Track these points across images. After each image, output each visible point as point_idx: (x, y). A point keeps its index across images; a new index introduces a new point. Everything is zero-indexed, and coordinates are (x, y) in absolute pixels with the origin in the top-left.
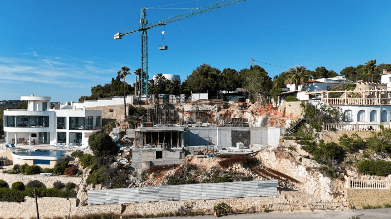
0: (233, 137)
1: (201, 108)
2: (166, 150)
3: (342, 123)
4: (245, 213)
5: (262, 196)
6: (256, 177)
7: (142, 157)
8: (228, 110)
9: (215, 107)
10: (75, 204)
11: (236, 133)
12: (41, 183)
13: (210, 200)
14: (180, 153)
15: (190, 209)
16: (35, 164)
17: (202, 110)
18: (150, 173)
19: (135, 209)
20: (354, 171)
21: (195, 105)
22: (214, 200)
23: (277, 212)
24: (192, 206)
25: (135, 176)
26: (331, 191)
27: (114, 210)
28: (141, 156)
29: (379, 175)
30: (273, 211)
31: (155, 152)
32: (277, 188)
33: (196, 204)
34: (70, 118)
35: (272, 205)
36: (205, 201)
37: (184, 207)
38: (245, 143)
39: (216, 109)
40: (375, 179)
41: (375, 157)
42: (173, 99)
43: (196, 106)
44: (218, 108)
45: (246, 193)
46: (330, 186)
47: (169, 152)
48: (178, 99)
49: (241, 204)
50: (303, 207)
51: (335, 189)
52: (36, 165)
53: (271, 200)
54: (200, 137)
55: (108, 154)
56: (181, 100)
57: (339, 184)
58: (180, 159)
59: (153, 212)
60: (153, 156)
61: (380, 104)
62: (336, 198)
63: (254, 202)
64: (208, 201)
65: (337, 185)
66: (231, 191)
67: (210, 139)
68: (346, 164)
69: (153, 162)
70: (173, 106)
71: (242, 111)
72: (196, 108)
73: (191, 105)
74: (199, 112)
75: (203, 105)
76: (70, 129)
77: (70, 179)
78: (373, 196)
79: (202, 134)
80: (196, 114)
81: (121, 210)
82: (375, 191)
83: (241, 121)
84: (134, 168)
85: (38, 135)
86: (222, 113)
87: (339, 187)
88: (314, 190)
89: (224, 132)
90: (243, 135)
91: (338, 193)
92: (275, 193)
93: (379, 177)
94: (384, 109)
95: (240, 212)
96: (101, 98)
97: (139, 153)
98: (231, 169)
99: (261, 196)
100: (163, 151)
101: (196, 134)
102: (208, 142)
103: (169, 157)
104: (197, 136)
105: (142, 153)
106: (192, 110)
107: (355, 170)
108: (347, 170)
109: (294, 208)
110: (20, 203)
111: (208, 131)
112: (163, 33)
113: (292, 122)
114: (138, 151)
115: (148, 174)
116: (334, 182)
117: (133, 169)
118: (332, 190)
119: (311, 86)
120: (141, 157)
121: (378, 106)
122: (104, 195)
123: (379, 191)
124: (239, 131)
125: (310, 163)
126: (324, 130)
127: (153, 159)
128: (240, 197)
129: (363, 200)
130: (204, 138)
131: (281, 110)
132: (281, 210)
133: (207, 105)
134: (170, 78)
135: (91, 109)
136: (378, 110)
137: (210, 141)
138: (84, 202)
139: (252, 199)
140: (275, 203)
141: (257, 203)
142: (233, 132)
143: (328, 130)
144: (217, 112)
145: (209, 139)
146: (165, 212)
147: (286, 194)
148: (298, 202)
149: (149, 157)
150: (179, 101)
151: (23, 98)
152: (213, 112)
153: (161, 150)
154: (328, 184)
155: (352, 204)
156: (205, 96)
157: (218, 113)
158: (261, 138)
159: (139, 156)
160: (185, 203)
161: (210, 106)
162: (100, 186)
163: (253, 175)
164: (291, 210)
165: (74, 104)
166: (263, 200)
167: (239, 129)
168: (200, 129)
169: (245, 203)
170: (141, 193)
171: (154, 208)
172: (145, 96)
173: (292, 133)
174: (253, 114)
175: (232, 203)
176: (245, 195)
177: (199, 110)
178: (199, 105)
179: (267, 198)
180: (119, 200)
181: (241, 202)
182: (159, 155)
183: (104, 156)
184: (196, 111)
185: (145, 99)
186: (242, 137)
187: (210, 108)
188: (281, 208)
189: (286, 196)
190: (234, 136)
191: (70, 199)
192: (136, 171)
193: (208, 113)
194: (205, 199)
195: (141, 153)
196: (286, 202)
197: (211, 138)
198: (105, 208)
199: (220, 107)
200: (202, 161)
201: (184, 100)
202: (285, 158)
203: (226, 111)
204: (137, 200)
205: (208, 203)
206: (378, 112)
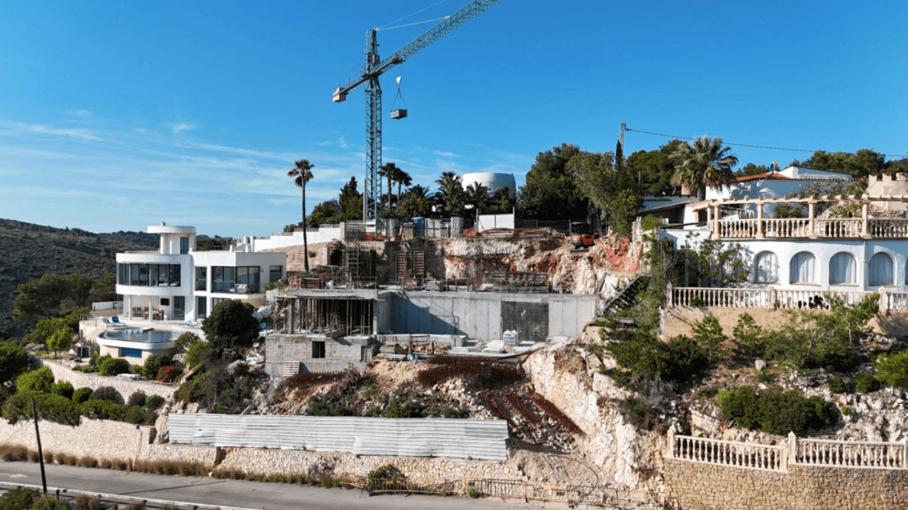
0: (506, 317)
1: (487, 250)
2: (333, 340)
3: (749, 287)
4: (431, 494)
5: (473, 457)
6: (478, 411)
7: (285, 353)
8: (550, 255)
9: (521, 247)
10: (148, 437)
11: (512, 308)
12: (117, 393)
13: (368, 455)
14: (363, 348)
15: (330, 472)
16: (122, 356)
17: (489, 253)
18: (292, 387)
19: (237, 459)
20: (709, 415)
21: (473, 242)
22: (376, 458)
23: (496, 499)
24: (334, 466)
25: (263, 392)
26: (634, 461)
27: (204, 457)
28: (283, 350)
29: (771, 433)
30: (489, 495)
31: (311, 342)
32: (504, 442)
33: (341, 462)
34: (213, 268)
35: (490, 482)
36: (358, 456)
37: (320, 465)
38: (536, 332)
39: (523, 251)
40: (756, 440)
41: (791, 380)
42: (434, 229)
43: (477, 245)
44: (526, 248)
45: (441, 447)
46: (634, 449)
47: (338, 343)
48: (446, 228)
49: (427, 471)
50: (558, 494)
51: (646, 457)
52: (122, 358)
53: (489, 469)
54: (432, 315)
55: (233, 342)
56: (452, 230)
57: (657, 445)
58: (361, 361)
59: (265, 471)
60: (305, 351)
61: (864, 234)
62: (645, 482)
63: (453, 470)
64: (364, 457)
65: (653, 448)
66: (410, 440)
67: (456, 321)
68: (697, 397)
69: (307, 366)
70: (434, 245)
71: (573, 255)
72: (476, 248)
73: (465, 242)
74: (484, 259)
75: (492, 242)
76: (212, 291)
77: (158, 389)
78: (735, 486)
79: (438, 309)
80: (477, 262)
81: (214, 460)
82: (744, 474)
83: (527, 278)
84: (269, 376)
85: (171, 302)
86: (534, 262)
87: (657, 454)
88: (604, 455)
89: (483, 306)
90: (531, 312)
91: (650, 470)
92: (502, 454)
93: (771, 435)
94: (878, 249)
95: (419, 491)
96: (313, 229)
97: (278, 344)
98: (437, 390)
99: (471, 459)
100: (326, 343)
101: (422, 309)
102: (451, 326)
103: (340, 355)
104: (425, 311)
105: (284, 344)
106: (469, 254)
107: (714, 414)
108: (693, 412)
109: (535, 495)
110: (74, 427)
111: (451, 300)
112: (398, 80)
113: (621, 283)
114: (276, 340)
115: (287, 389)
116: (642, 440)
117: (266, 376)
118: (637, 459)
119: (752, 188)
120: (283, 352)
121: (859, 240)
122: (191, 425)
123: (756, 475)
124: (520, 303)
125: (607, 385)
126: (670, 304)
127: (305, 357)
128: (429, 455)
129: (708, 494)
130: (442, 318)
131: (634, 253)
132: (503, 497)
133: (501, 242)
134: (486, 182)
135: (280, 251)
136: (859, 252)
137: (456, 324)
138: (164, 436)
139: (450, 463)
140: (496, 477)
141: (459, 474)
142: (504, 304)
143: (685, 304)
144: (526, 258)
145: (454, 321)
146: (286, 473)
147: (524, 459)
148: (547, 480)
149: (298, 352)
150: (446, 232)
151: (151, 230)
152: (516, 258)
153: (323, 340)
154: (631, 442)
155: (675, 500)
156: (507, 221)
157: (525, 261)
158: (577, 323)
159: (279, 350)
160: (322, 458)
161: (509, 244)
162: (196, 405)
163: (474, 408)
164: (526, 498)
165: (256, 241)
166: (472, 467)
167: (520, 298)
168: (432, 297)
169: (434, 470)
170: (250, 428)
171: (269, 462)
172: (374, 222)
173: (620, 309)
174: (592, 264)
175: (410, 467)
176: (439, 451)
177: (482, 254)
178: (482, 242)
179: (481, 464)
180: (216, 438)
181: (426, 466)
182: (319, 350)
183: (225, 347)
184: (477, 255)
185: (370, 230)
186: (527, 316)
187: (508, 250)
188: (507, 490)
189: (524, 464)
190: (508, 314)
191: (141, 428)
192: (269, 382)
193: (503, 260)
194: (359, 453)
195: (282, 344)
196: (519, 478)
197: (458, 317)
198: (190, 453)
199: (532, 246)
200: (391, 369)
201: (458, 231)
202: (570, 372)
203: (544, 257)
204: (243, 441)
205: (363, 463)
206: (859, 257)
